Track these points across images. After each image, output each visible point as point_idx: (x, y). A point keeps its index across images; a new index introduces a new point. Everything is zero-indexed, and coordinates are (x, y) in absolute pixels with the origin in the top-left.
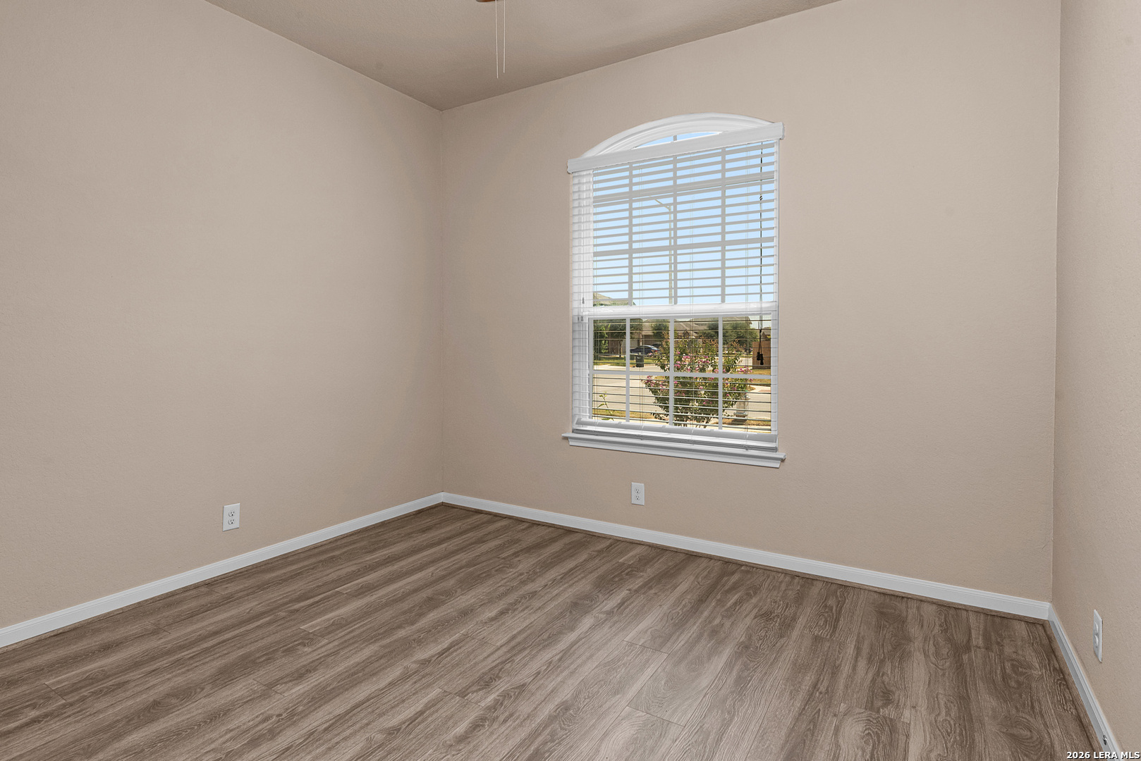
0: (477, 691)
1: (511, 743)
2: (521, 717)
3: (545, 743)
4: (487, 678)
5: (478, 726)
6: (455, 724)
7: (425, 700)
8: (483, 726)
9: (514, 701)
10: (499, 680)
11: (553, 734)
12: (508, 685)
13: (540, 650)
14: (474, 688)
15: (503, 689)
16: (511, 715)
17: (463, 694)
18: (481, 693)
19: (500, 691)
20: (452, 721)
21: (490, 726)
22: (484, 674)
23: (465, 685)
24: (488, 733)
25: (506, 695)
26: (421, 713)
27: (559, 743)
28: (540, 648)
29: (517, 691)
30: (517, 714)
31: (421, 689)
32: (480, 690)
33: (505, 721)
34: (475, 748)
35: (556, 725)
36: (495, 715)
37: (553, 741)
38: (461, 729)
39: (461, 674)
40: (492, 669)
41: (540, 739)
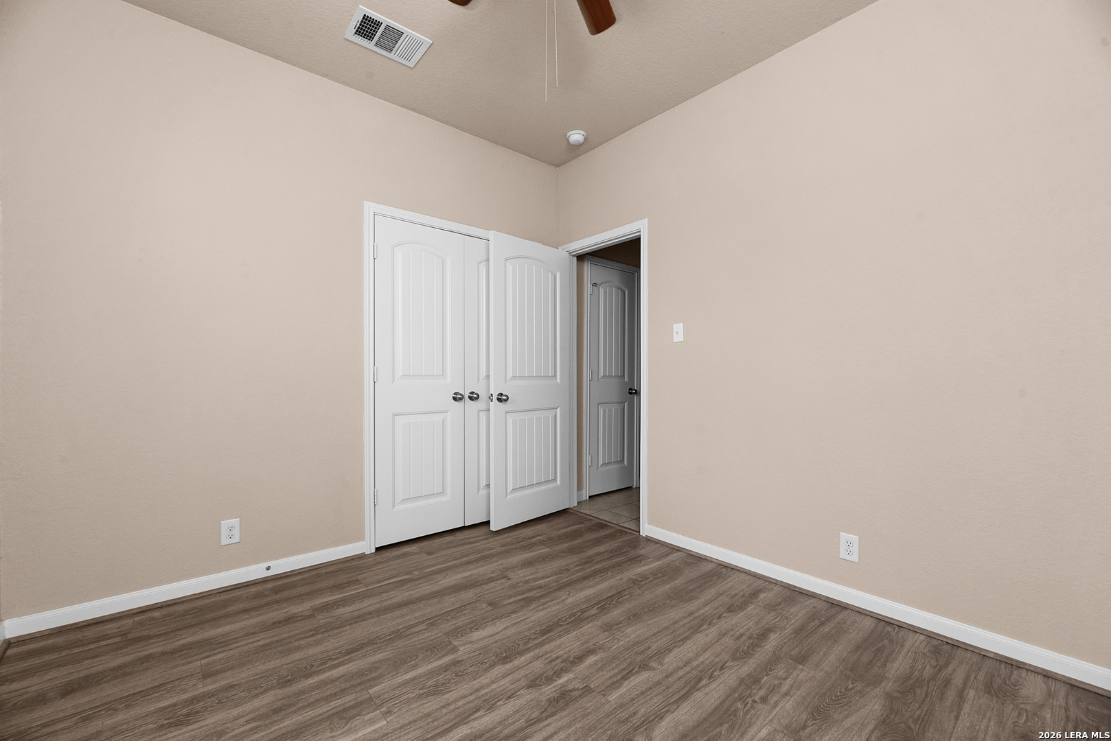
0: (574, 690)
1: (558, 642)
2: (544, 659)
3: (535, 638)
4: (562, 703)
5: (578, 659)
6: (596, 663)
7: (622, 690)
8: (574, 658)
9: (544, 673)
10: (550, 699)
11: (528, 642)
12: (544, 690)
13: (491, 730)
14: (576, 693)
15: (549, 687)
16: (551, 661)
17: (587, 690)
18: (571, 687)
19: (553, 685)
20: (599, 666)
21: (570, 657)
22: (562, 709)
23: (585, 699)
24: (572, 652)
25: (549, 680)
26: (624, 678)
27: (526, 636)
28: (488, 735)
29: (538, 682)
30: (545, 662)
31: (628, 703)
32: (571, 691)
33: (557, 658)
34: (583, 644)
35: (521, 647)
36: (563, 665)
37: (530, 639)
38: (592, 659)
39: (587, 715)
40: (553, 714)
41: (537, 642)
